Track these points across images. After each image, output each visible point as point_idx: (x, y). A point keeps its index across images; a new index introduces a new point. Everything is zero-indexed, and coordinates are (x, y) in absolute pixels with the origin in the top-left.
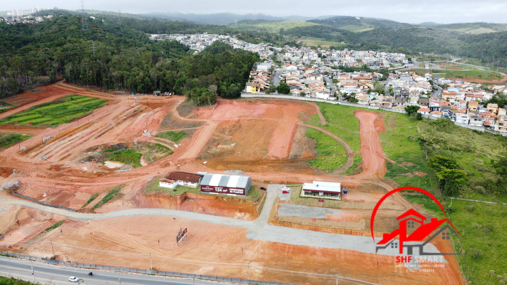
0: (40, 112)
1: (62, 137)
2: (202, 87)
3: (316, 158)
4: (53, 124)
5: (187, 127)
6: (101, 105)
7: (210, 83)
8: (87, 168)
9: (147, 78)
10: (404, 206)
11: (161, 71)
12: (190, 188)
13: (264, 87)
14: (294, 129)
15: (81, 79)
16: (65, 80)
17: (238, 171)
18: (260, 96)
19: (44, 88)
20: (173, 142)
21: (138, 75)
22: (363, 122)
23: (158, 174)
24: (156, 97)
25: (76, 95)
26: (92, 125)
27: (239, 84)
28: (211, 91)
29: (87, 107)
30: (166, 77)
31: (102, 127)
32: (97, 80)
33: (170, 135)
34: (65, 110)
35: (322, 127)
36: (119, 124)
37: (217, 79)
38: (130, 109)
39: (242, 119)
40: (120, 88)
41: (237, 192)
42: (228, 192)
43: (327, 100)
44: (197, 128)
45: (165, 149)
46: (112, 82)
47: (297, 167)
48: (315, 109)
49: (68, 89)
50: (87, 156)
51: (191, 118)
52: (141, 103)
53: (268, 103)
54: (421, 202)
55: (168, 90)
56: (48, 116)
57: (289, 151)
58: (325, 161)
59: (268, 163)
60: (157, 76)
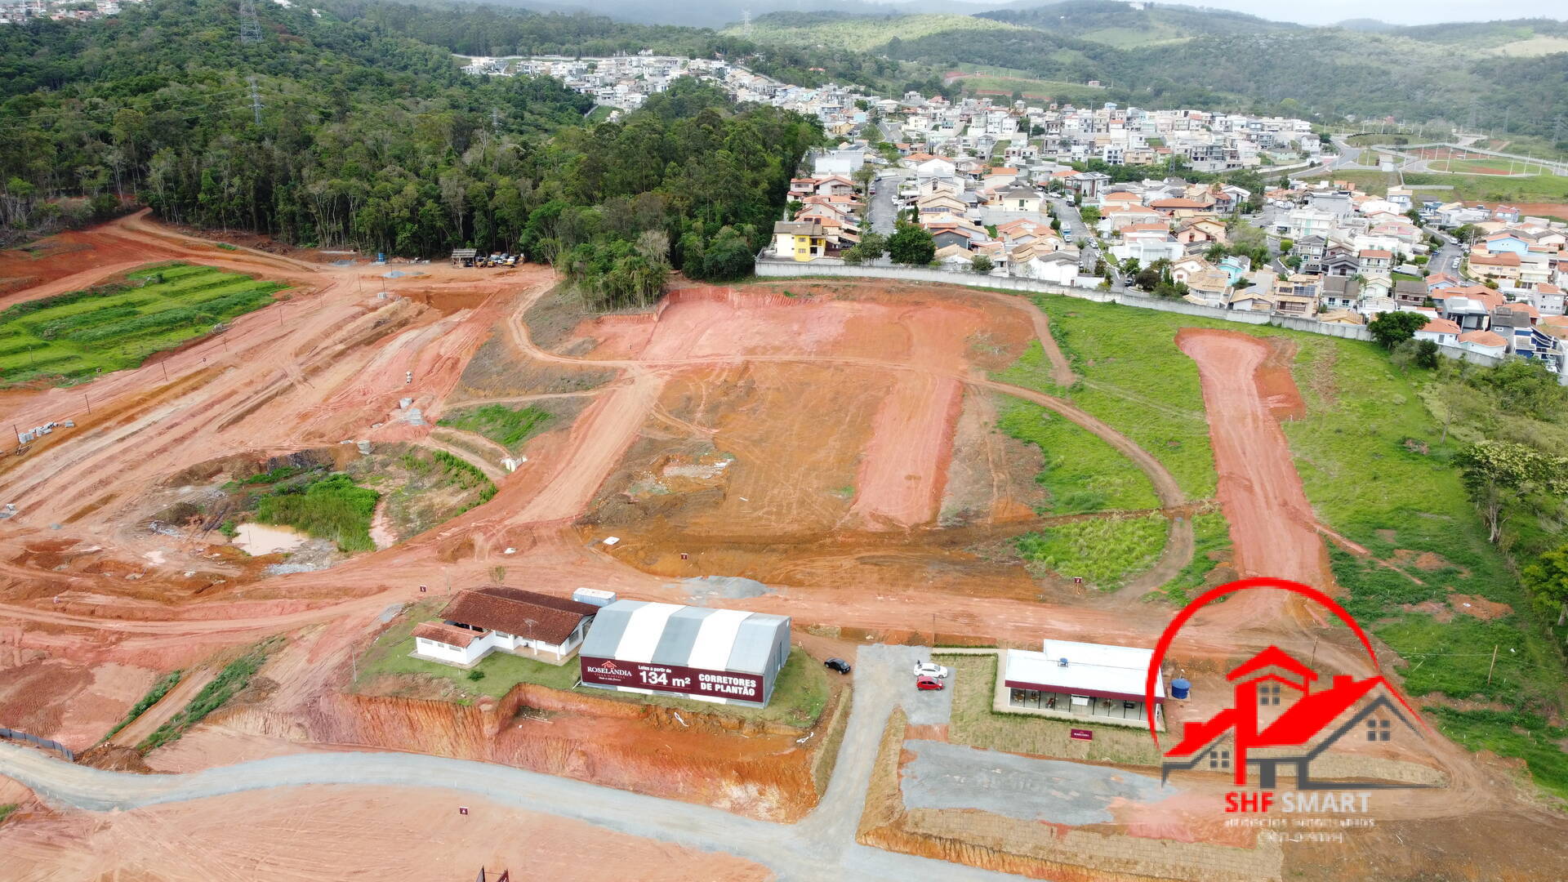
0: (35, 329)
1: (94, 424)
2: (615, 240)
3: (1045, 526)
4: (76, 374)
5: (554, 391)
6: (262, 302)
7: (644, 221)
8: (165, 556)
9: (430, 204)
10: (1438, 765)
11: (480, 180)
12: (540, 666)
13: (840, 239)
14: (953, 404)
15: (201, 207)
16: (149, 210)
17: (735, 585)
18: (825, 271)
19: (69, 239)
20: (500, 448)
21: (399, 192)
22: (1212, 373)
23: (422, 594)
24: (460, 270)
25: (178, 265)
26: (216, 376)
27: (749, 227)
28: (645, 254)
29: (211, 309)
30: (496, 201)
31: (251, 382)
32: (258, 209)
33: (492, 420)
34: (131, 318)
35: (1059, 394)
36: (315, 371)
37: (671, 210)
38: (363, 314)
39: (757, 358)
40: (336, 240)
41: (728, 689)
42: (694, 688)
43: (1072, 287)
44: (591, 394)
45: (467, 477)
46: (307, 217)
47: (971, 567)
48: (1031, 323)
49: (156, 243)
50: (174, 504)
51: (570, 353)
52: (403, 294)
53: (854, 300)
54: (1512, 745)
55: (502, 247)
56: (60, 342)
57: (937, 497)
58: (1081, 540)
59: (859, 545)
60: (465, 197)
